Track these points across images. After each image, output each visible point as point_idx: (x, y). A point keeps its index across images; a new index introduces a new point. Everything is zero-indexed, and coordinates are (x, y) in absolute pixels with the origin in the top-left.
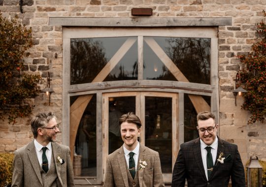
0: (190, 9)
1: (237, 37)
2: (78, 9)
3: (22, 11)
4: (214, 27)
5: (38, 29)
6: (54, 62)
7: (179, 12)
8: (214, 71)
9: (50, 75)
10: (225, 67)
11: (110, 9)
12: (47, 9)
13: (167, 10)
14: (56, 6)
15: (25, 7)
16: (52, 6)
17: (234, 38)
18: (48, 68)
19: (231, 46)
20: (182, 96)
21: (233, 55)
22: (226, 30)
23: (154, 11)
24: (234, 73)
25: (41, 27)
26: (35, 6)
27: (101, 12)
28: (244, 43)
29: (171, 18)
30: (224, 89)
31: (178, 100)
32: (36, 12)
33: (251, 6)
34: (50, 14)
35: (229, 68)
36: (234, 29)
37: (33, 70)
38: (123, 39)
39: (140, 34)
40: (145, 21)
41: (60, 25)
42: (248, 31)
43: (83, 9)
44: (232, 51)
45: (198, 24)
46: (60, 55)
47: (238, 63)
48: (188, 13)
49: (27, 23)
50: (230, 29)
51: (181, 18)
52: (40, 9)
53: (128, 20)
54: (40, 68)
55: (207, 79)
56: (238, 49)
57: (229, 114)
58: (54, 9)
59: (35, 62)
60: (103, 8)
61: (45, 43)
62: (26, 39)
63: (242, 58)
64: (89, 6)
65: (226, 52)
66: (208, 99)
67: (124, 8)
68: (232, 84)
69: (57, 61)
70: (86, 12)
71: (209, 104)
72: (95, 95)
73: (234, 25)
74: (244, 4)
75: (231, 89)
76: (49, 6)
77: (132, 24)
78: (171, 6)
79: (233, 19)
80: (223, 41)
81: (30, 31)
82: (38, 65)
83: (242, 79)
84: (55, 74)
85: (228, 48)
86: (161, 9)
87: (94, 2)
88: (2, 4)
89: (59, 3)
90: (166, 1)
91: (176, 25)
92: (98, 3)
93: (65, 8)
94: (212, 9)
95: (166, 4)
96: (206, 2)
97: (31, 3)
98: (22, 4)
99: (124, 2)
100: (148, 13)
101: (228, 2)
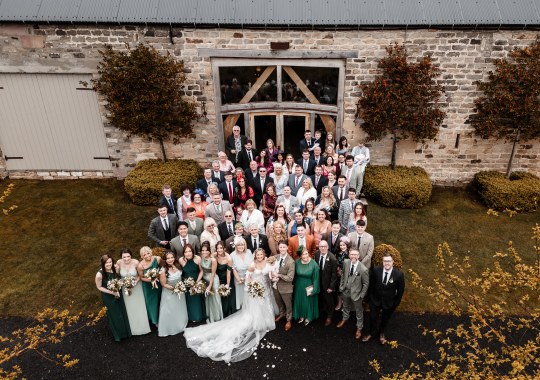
0: (323, 43)
1: (362, 67)
2: (223, 41)
3: (172, 42)
4: (343, 58)
5: (190, 60)
6: (206, 88)
7: (313, 45)
8: (340, 96)
9: (204, 99)
10: (349, 94)
11: (251, 42)
12: (196, 41)
13: (302, 42)
14: (203, 39)
15: (175, 39)
16: (199, 39)
17: (359, 69)
18: (201, 93)
19: (356, 76)
20: (314, 117)
21: (356, 84)
22: (353, 62)
23: (291, 44)
24: (357, 99)
25: (191, 58)
26: (183, 38)
27: (244, 44)
28: (366, 74)
29: (305, 50)
30: (348, 112)
31: (310, 119)
32: (186, 43)
33: (376, 40)
34: (198, 45)
35: (352, 95)
36: (359, 61)
37: (189, 94)
38: (264, 68)
39: (279, 64)
40: (283, 54)
41: (208, 56)
42: (372, 62)
43: (228, 42)
44: (356, 80)
45: (329, 56)
46: (211, 83)
47: (361, 90)
48: (320, 46)
49: (178, 54)
50: (356, 61)
51: (314, 51)
52: (188, 41)
53: (267, 51)
54: (195, 93)
55: (334, 102)
56: (362, 78)
57: (350, 131)
58: (201, 41)
59: (190, 88)
60: (245, 41)
61: (196, 72)
62: (180, 68)
63: (364, 86)
64: (233, 39)
65: (351, 81)
66: (334, 119)
67: (264, 41)
68: (354, 107)
69: (209, 88)
70: (230, 44)
71: (335, 120)
72: (242, 115)
73: (360, 58)
74: (371, 38)
75: (353, 111)
76: (196, 38)
77: (271, 56)
78: (305, 39)
79: (360, 52)
80: (349, 72)
81: (182, 62)
82: (193, 91)
83: (363, 103)
84: (208, 98)
85: (353, 78)
86: (297, 42)
87: (237, 35)
88: (153, 36)
89: (205, 35)
90: (301, 35)
91: (309, 56)
92: (241, 36)
93: (211, 41)
94: (342, 43)
95: (301, 38)
96: (336, 36)
97: (180, 35)
98: (172, 35)
99: (264, 35)
100: (285, 46)
101: (356, 36)
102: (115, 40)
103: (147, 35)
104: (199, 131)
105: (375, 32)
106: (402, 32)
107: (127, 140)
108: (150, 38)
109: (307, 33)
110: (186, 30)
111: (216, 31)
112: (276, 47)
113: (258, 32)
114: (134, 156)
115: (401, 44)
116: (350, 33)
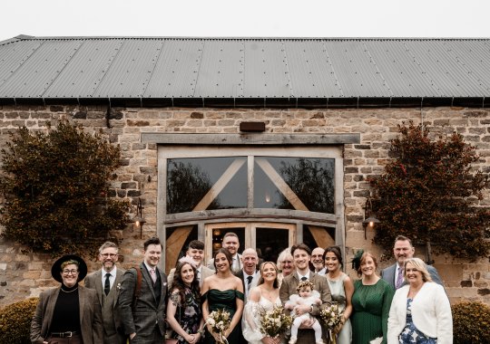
0: (310, 124)
1: (366, 157)
2: (176, 123)
3: (108, 126)
4: (339, 145)
5: (128, 148)
6: (147, 186)
7: (297, 127)
8: (339, 198)
9: (142, 202)
10: (352, 192)
11: (214, 124)
12: (139, 124)
13: (282, 124)
14: (150, 120)
15: (113, 121)
16: (145, 120)
17: (363, 158)
18: (139, 193)
19: (360, 167)
20: (300, 228)
21: (361, 178)
22: (354, 149)
23: (267, 126)
24: (363, 200)
25: (131, 145)
26: (124, 119)
27: (203, 127)
28: (373, 164)
29: (288, 135)
30: (351, 219)
31: (295, 232)
32: (126, 127)
33: (383, 121)
34: (142, 129)
35: (357, 194)
36: (363, 147)
37: (122, 195)
39: (251, 154)
40: (257, 138)
41: (154, 142)
42: (380, 150)
43: (183, 124)
44: (360, 173)
45: (320, 141)
46: (154, 179)
47: (368, 188)
48: (308, 128)
49: (116, 140)
50: (357, 147)
51: (299, 135)
52: (130, 123)
53: (236, 137)
54: (130, 194)
55: (330, 208)
56: (368, 171)
58: (147, 124)
59: (124, 186)
60: (205, 122)
61: (136, 163)
62: (114, 159)
63: (373, 182)
64: (189, 120)
65: (353, 175)
66: (331, 232)
67: (231, 123)
68: (361, 213)
69: (151, 185)
70: (185, 126)
71: (333, 237)
72: (195, 227)
73: (362, 143)
74: (375, 118)
75: (359, 219)
76: (141, 119)
77: (240, 142)
78: (287, 120)
79: (362, 135)
80: (350, 162)
81: (118, 149)
82: (127, 190)
83: (373, 207)
84: (147, 200)
85: (355, 170)
86: (275, 123)
87: (195, 116)
88: (84, 117)
89: (153, 115)
90: (281, 114)
91: (293, 142)
92: (201, 116)
93: (160, 122)
94: (337, 124)
95: (281, 118)
96: (329, 115)
97: (120, 116)
98: (109, 117)
99: (231, 115)
100: (259, 128)
101: (355, 116)
102: (35, 123)
103: (77, 116)
104: (129, 250)
105: (380, 110)
106: (416, 111)
107: (21, 266)
108: (80, 121)
109: (289, 112)
110: (128, 109)
111: (168, 110)
112: (248, 128)
113: (224, 112)
114: (26, 291)
115: (416, 125)
116: (347, 112)
